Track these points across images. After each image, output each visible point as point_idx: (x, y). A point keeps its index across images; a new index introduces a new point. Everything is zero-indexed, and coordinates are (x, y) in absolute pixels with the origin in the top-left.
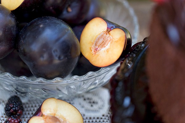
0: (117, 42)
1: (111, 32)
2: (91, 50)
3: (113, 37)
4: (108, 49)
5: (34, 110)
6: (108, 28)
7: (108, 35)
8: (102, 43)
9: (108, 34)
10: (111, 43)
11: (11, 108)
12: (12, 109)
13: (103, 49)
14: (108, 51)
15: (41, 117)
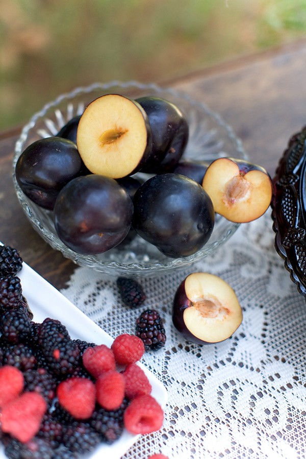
0: (259, 188)
1: (248, 176)
2: (224, 203)
3: (252, 182)
4: (249, 199)
5: (170, 293)
6: (240, 171)
7: (244, 181)
8: (240, 193)
9: (243, 179)
10: (252, 191)
11: (135, 297)
12: (136, 299)
13: (241, 200)
14: (249, 201)
15: (192, 307)
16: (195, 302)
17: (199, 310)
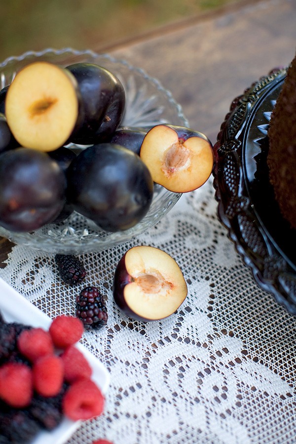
0: (200, 155)
1: (187, 143)
2: (164, 172)
3: (192, 150)
5: (112, 268)
6: (179, 138)
7: (184, 149)
8: (179, 161)
9: (183, 147)
10: (192, 158)
12: (75, 276)
13: (182, 169)
14: (189, 169)
15: (133, 283)
16: (137, 277)
17: (141, 286)
